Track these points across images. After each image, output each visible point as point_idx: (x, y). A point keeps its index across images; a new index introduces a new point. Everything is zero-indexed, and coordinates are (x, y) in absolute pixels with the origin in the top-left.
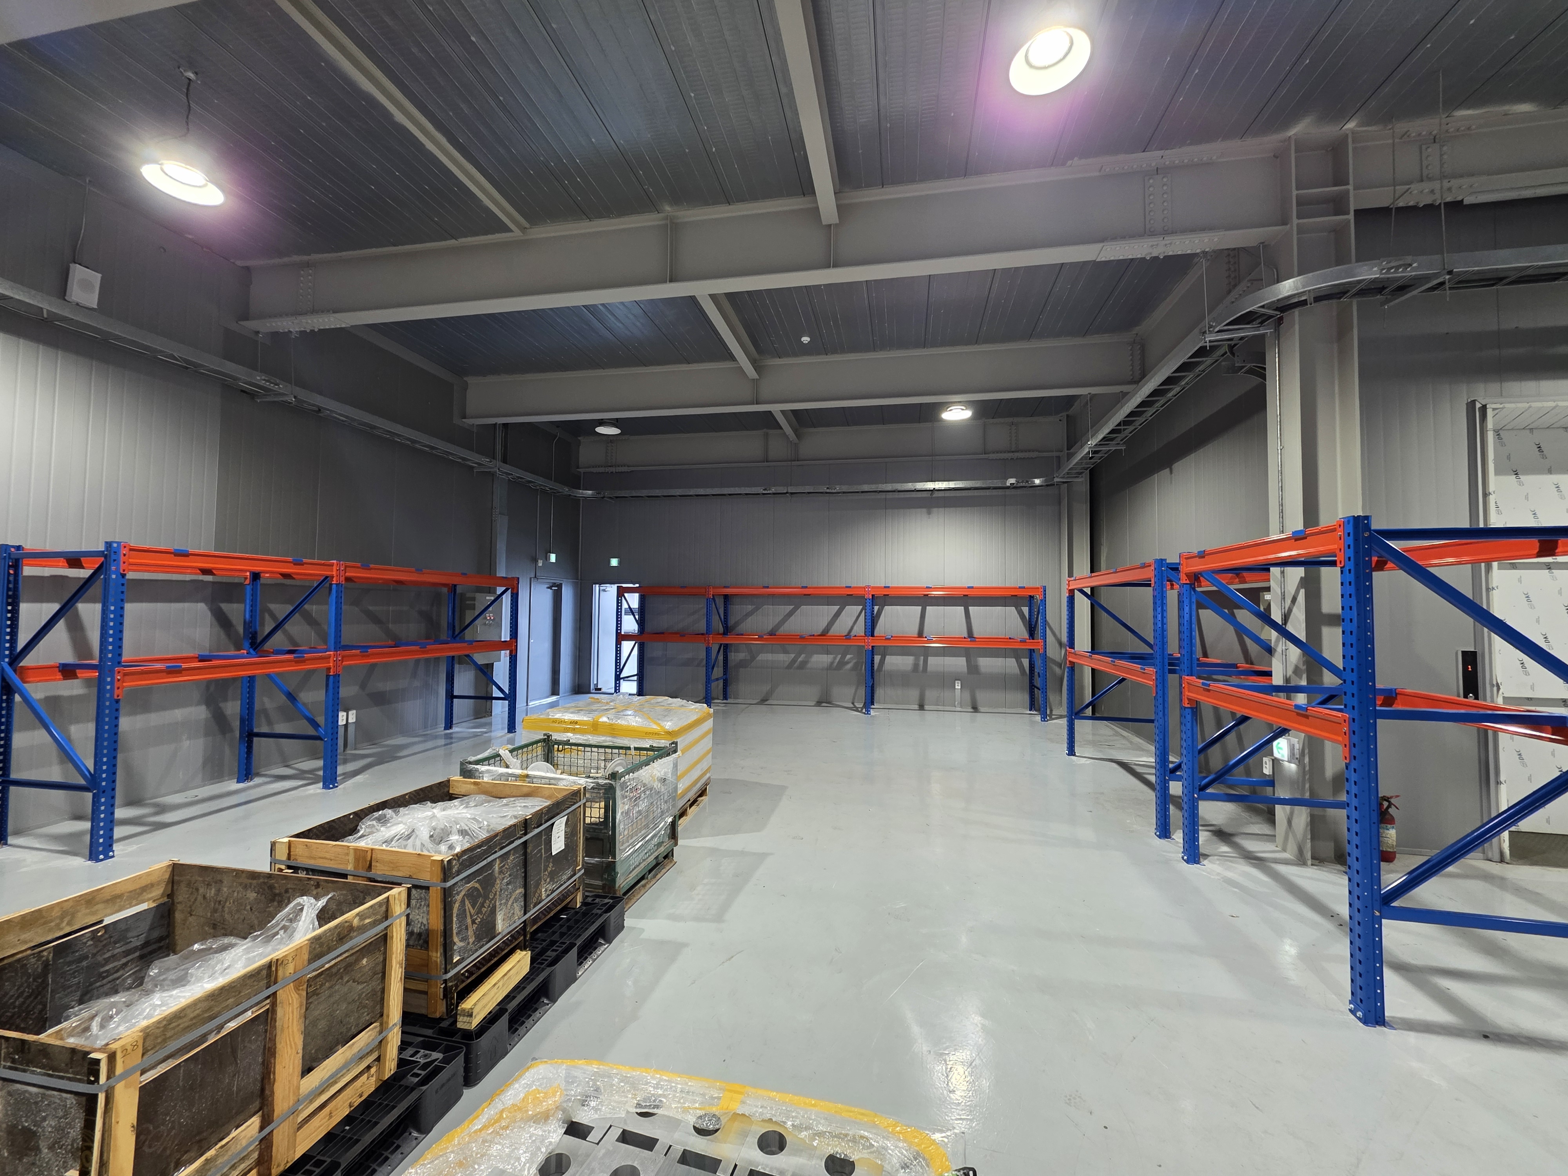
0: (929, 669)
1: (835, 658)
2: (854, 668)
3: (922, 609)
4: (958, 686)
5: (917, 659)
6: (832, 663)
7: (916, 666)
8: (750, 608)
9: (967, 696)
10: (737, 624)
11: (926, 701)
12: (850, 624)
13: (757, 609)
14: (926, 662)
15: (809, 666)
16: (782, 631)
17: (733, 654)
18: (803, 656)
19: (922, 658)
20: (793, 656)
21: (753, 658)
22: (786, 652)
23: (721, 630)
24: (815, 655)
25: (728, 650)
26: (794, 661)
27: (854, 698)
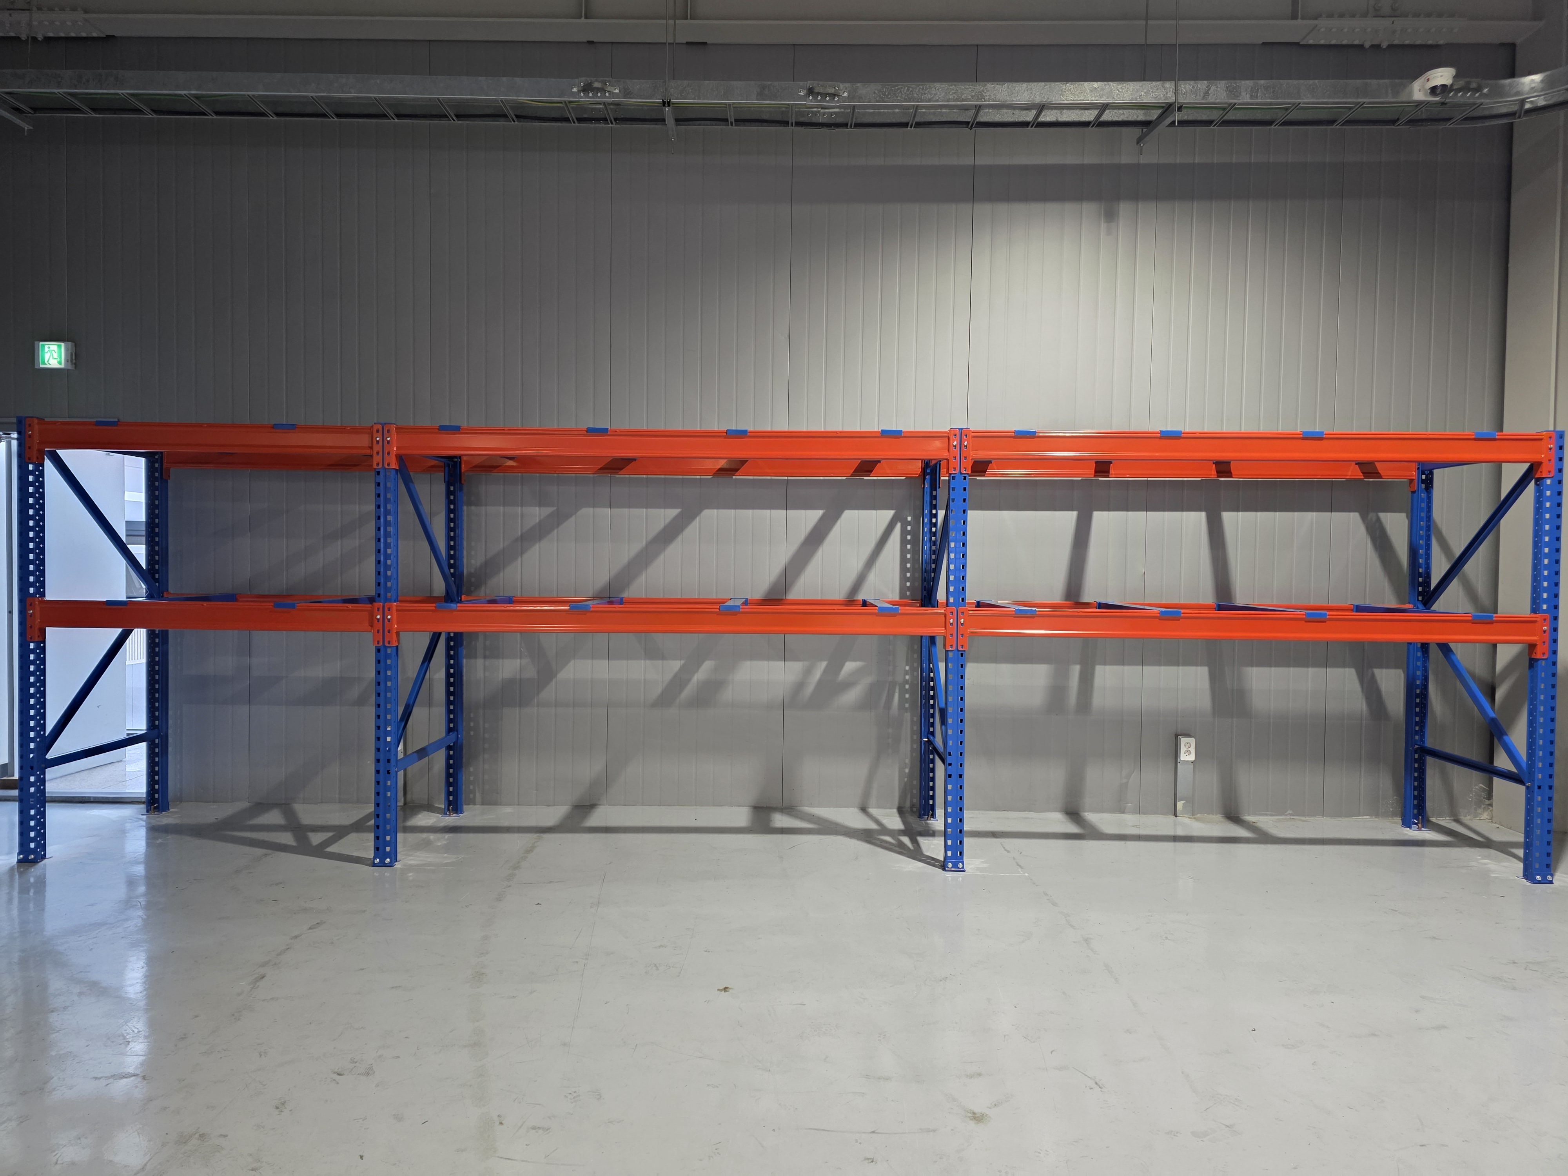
0: (1098, 700)
1: (808, 672)
2: (868, 702)
3: (1079, 519)
4: (1187, 752)
5: (1061, 675)
6: (800, 686)
7: (1057, 693)
8: (535, 514)
9: (1211, 781)
10: (492, 566)
11: (1088, 800)
12: (856, 565)
13: (558, 519)
14: (1087, 679)
15: (728, 695)
16: (638, 589)
17: (480, 662)
18: (708, 665)
19: (1076, 669)
20: (676, 665)
21: (546, 674)
22: (653, 654)
23: (439, 586)
24: (748, 663)
25: (464, 651)
26: (678, 682)
27: (866, 795)
